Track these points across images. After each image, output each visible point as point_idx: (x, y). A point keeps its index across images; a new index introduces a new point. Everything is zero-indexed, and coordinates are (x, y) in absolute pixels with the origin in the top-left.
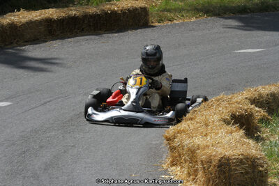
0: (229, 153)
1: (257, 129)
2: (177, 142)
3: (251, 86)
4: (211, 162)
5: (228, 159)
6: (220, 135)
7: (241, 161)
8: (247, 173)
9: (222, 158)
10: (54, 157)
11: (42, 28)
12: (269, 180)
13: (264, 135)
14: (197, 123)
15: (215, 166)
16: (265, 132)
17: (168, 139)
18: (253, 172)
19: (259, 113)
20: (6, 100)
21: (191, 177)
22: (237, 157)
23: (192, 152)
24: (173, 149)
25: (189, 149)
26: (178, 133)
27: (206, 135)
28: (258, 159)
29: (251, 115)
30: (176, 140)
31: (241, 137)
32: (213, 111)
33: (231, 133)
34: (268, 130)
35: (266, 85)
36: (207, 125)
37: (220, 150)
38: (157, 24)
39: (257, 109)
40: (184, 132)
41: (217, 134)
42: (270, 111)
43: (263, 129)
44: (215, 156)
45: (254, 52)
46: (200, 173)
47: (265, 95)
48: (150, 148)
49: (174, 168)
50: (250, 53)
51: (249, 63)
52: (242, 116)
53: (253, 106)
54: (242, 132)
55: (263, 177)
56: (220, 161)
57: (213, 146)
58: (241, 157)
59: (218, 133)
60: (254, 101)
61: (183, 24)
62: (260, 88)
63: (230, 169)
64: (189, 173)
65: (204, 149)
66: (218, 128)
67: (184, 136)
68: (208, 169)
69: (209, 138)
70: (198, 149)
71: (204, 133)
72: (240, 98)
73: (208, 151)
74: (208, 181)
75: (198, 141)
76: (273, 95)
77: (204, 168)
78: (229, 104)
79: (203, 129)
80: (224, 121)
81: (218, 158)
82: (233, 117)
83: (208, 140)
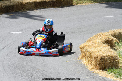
0: (105, 54)
1: (114, 46)
2: (84, 50)
3: (112, 30)
5: (104, 57)
7: (109, 58)
8: (111, 62)
9: (102, 56)
11: (33, 5)
12: (119, 65)
13: (117, 48)
14: (92, 43)
15: (99, 59)
16: (117, 47)
17: (81, 48)
18: (113, 62)
19: (115, 40)
20: (19, 31)
21: (90, 63)
23: (91, 54)
24: (83, 52)
25: (89, 53)
26: (85, 46)
27: (96, 47)
28: (115, 57)
29: (112, 40)
30: (84, 49)
31: (109, 49)
32: (98, 38)
33: (105, 47)
34: (118, 46)
35: (117, 29)
36: (96, 44)
37: (101, 53)
38: (76, 5)
39: (114, 38)
40: (87, 46)
41: (100, 47)
42: (119, 39)
43: (116, 46)
44: (99, 55)
46: (93, 62)
47: (117, 33)
49: (83, 59)
50: (111, 17)
51: (110, 21)
52: (109, 41)
53: (113, 37)
54: (109, 47)
55: (117, 64)
57: (98, 51)
58: (109, 56)
60: (113, 35)
61: (85, 5)
62: (115, 30)
63: (105, 61)
64: (89, 61)
65: (95, 53)
66: (100, 45)
67: (87, 47)
68: (97, 60)
70: (93, 52)
71: (95, 47)
72: (108, 34)
74: (97, 64)
75: (93, 49)
76: (120, 33)
77: (95, 60)
78: (104, 36)
79: (94, 45)
80: (102, 42)
81: (100, 56)
82: (106, 41)
83: (97, 49)
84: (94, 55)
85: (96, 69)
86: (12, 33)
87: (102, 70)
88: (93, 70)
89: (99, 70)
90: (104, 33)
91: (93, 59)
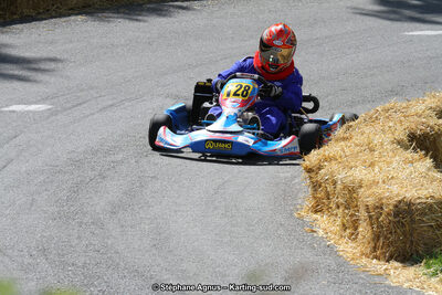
0: (411, 194)
2: (323, 175)
3: (436, 90)
4: (382, 208)
5: (410, 204)
6: (395, 165)
7: (431, 208)
8: (439, 226)
9: (400, 202)
10: (125, 193)
14: (357, 145)
15: (389, 214)
17: (309, 170)
20: (43, 101)
21: (348, 231)
22: (424, 201)
23: (351, 191)
24: (316, 186)
25: (345, 187)
26: (326, 160)
27: (372, 165)
29: (439, 135)
30: (322, 171)
31: (429, 169)
32: (378, 127)
33: (412, 162)
36: (372, 150)
37: (395, 189)
40: (336, 159)
41: (389, 163)
44: (389, 198)
45: (435, 36)
46: (364, 225)
48: (277, 184)
49: (318, 216)
50: (428, 36)
51: (428, 53)
52: (425, 136)
54: (429, 162)
56: (396, 206)
57: (384, 182)
58: (429, 200)
59: (391, 163)
60: (441, 113)
63: (413, 221)
64: (344, 225)
65: (369, 187)
66: (391, 154)
67: (334, 166)
68: (378, 219)
69: (377, 169)
70: (361, 186)
71: (368, 163)
72: (420, 108)
73: (378, 190)
74: (376, 237)
75: (360, 173)
77: (370, 217)
78: (405, 117)
79: (366, 156)
80: (399, 142)
81: (393, 202)
82: (412, 137)
83: (376, 174)
84: (367, 197)
85: (376, 257)
86: (11, 108)
87: (402, 262)
88: (364, 260)
89: (388, 261)
90: (404, 105)
91: (363, 214)
